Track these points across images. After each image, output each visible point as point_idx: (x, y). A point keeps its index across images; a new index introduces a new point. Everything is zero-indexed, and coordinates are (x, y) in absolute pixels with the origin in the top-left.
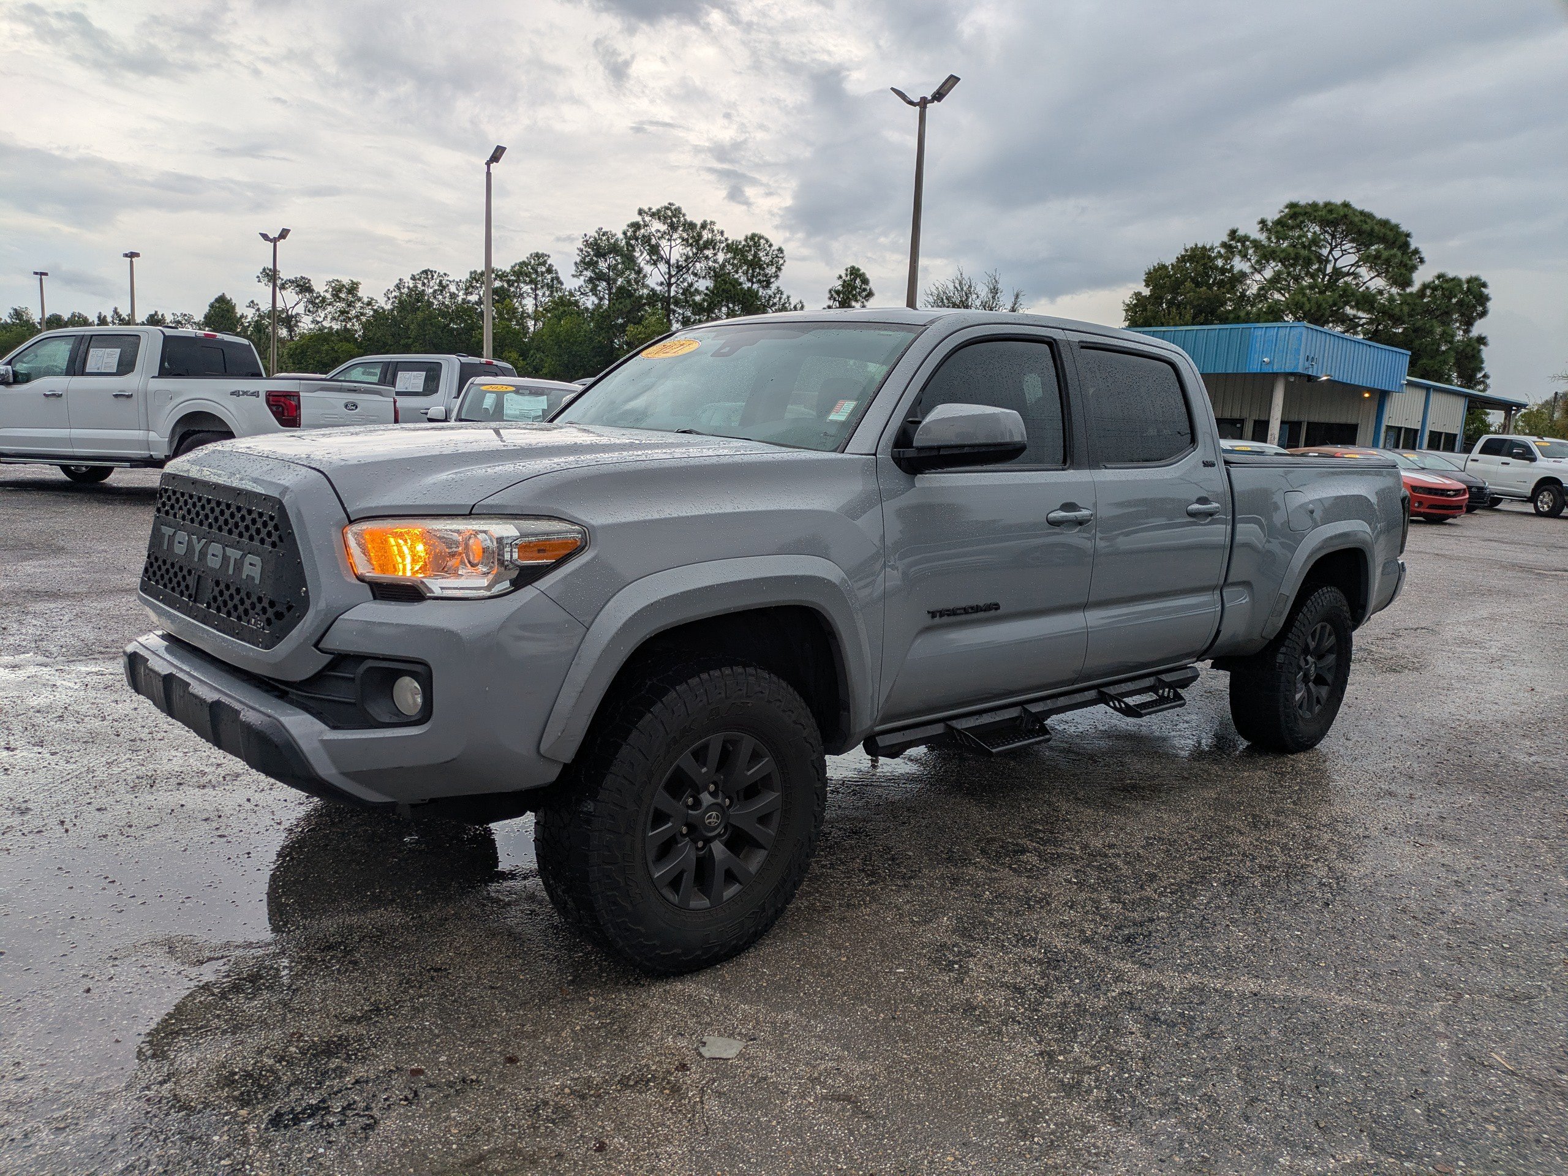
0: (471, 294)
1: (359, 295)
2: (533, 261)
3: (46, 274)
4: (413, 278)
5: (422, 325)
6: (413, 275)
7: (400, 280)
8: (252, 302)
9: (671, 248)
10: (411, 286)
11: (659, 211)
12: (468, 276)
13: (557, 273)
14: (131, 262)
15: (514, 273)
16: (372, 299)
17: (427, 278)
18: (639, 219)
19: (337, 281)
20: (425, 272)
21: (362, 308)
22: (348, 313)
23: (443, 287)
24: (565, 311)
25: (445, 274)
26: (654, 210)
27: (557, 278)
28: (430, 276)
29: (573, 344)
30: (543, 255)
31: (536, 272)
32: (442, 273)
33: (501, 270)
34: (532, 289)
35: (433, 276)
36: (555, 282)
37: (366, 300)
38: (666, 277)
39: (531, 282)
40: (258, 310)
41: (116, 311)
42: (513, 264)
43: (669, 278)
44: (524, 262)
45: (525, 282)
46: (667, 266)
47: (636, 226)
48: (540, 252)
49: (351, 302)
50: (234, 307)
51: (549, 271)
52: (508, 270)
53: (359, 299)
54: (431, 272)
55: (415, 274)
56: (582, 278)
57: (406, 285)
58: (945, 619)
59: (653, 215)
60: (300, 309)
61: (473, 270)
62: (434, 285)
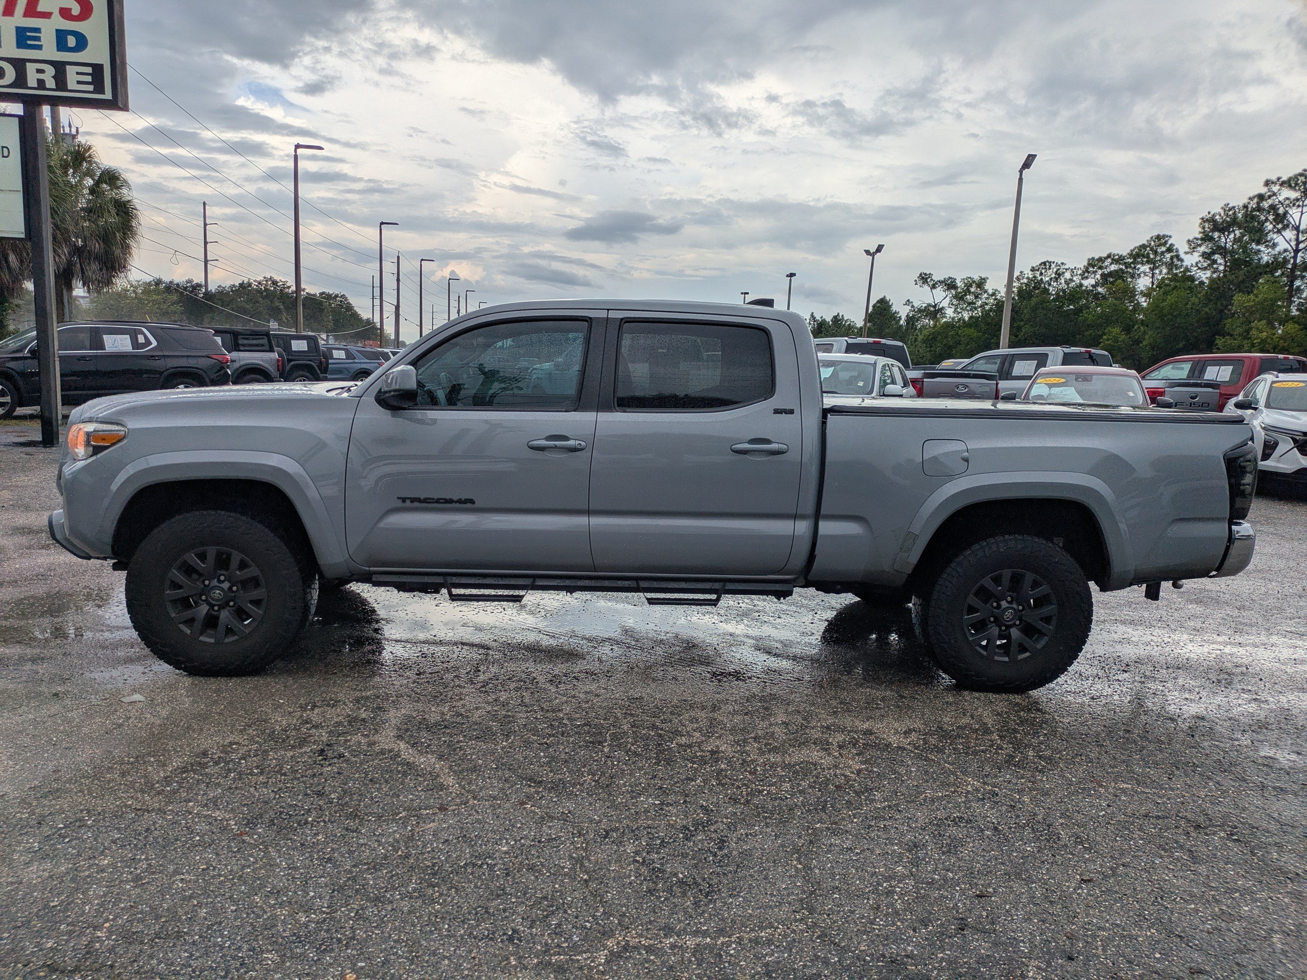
0: (1087, 278)
1: (986, 288)
2: (1153, 243)
3: (748, 293)
4: (1033, 270)
5: (1035, 309)
6: (1033, 268)
7: (1021, 272)
8: (908, 301)
9: (1302, 214)
10: (1031, 276)
11: (1290, 179)
12: (1086, 263)
13: (1177, 251)
14: (791, 280)
15: (1131, 255)
16: (996, 290)
17: (1046, 268)
18: (1263, 190)
19: (970, 278)
20: (1044, 263)
21: (987, 298)
22: (975, 304)
23: (1059, 275)
24: (1176, 287)
25: (1062, 264)
26: (1285, 178)
27: (1178, 256)
28: (1048, 267)
29: (1176, 317)
30: (1164, 236)
31: (1156, 253)
32: (1059, 263)
33: (1118, 255)
34: (1150, 268)
35: (1050, 266)
36: (1175, 260)
37: (990, 292)
38: (1293, 243)
39: (1148, 262)
40: (913, 306)
41: (812, 315)
42: (1132, 248)
43: (1297, 245)
44: (1144, 245)
45: (1143, 264)
46: (1295, 232)
47: (1261, 197)
48: (1161, 234)
49: (979, 294)
50: (890, 306)
51: (1169, 250)
52: (1125, 254)
53: (986, 292)
54: (1050, 263)
55: (1034, 266)
56: (1196, 254)
57: (1026, 276)
58: (416, 504)
59: (1282, 184)
60: (945, 303)
61: (1090, 257)
62: (1051, 273)
